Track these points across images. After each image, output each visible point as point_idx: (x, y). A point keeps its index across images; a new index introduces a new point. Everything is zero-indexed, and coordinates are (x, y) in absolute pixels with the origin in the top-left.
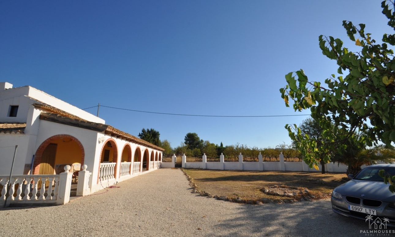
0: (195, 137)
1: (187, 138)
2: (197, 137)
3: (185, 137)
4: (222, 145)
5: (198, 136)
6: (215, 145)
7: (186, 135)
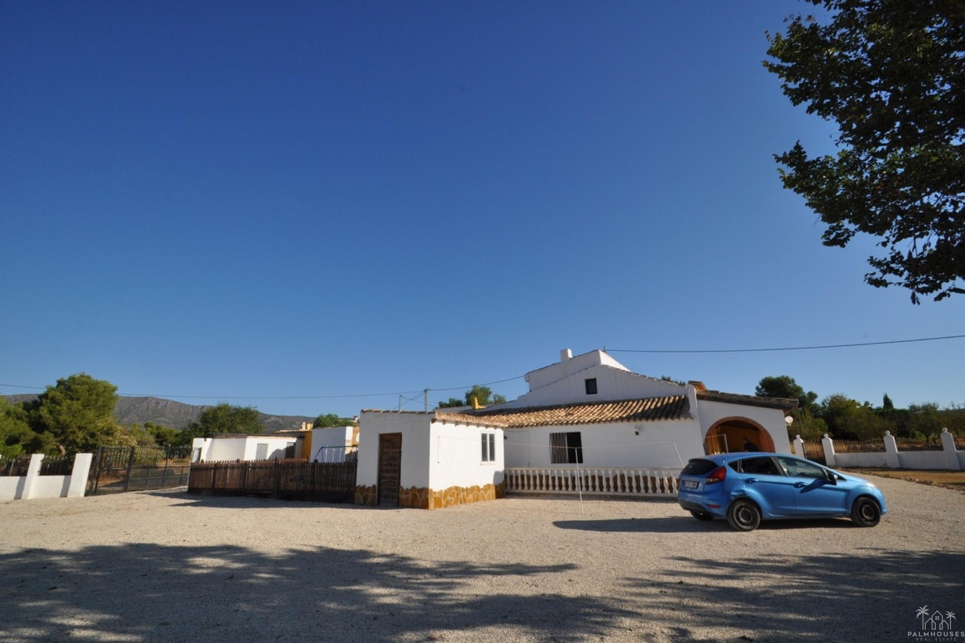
0: (790, 387)
1: (763, 390)
2: (795, 385)
3: (757, 388)
4: (887, 401)
5: (798, 383)
6: (859, 405)
7: (758, 384)
